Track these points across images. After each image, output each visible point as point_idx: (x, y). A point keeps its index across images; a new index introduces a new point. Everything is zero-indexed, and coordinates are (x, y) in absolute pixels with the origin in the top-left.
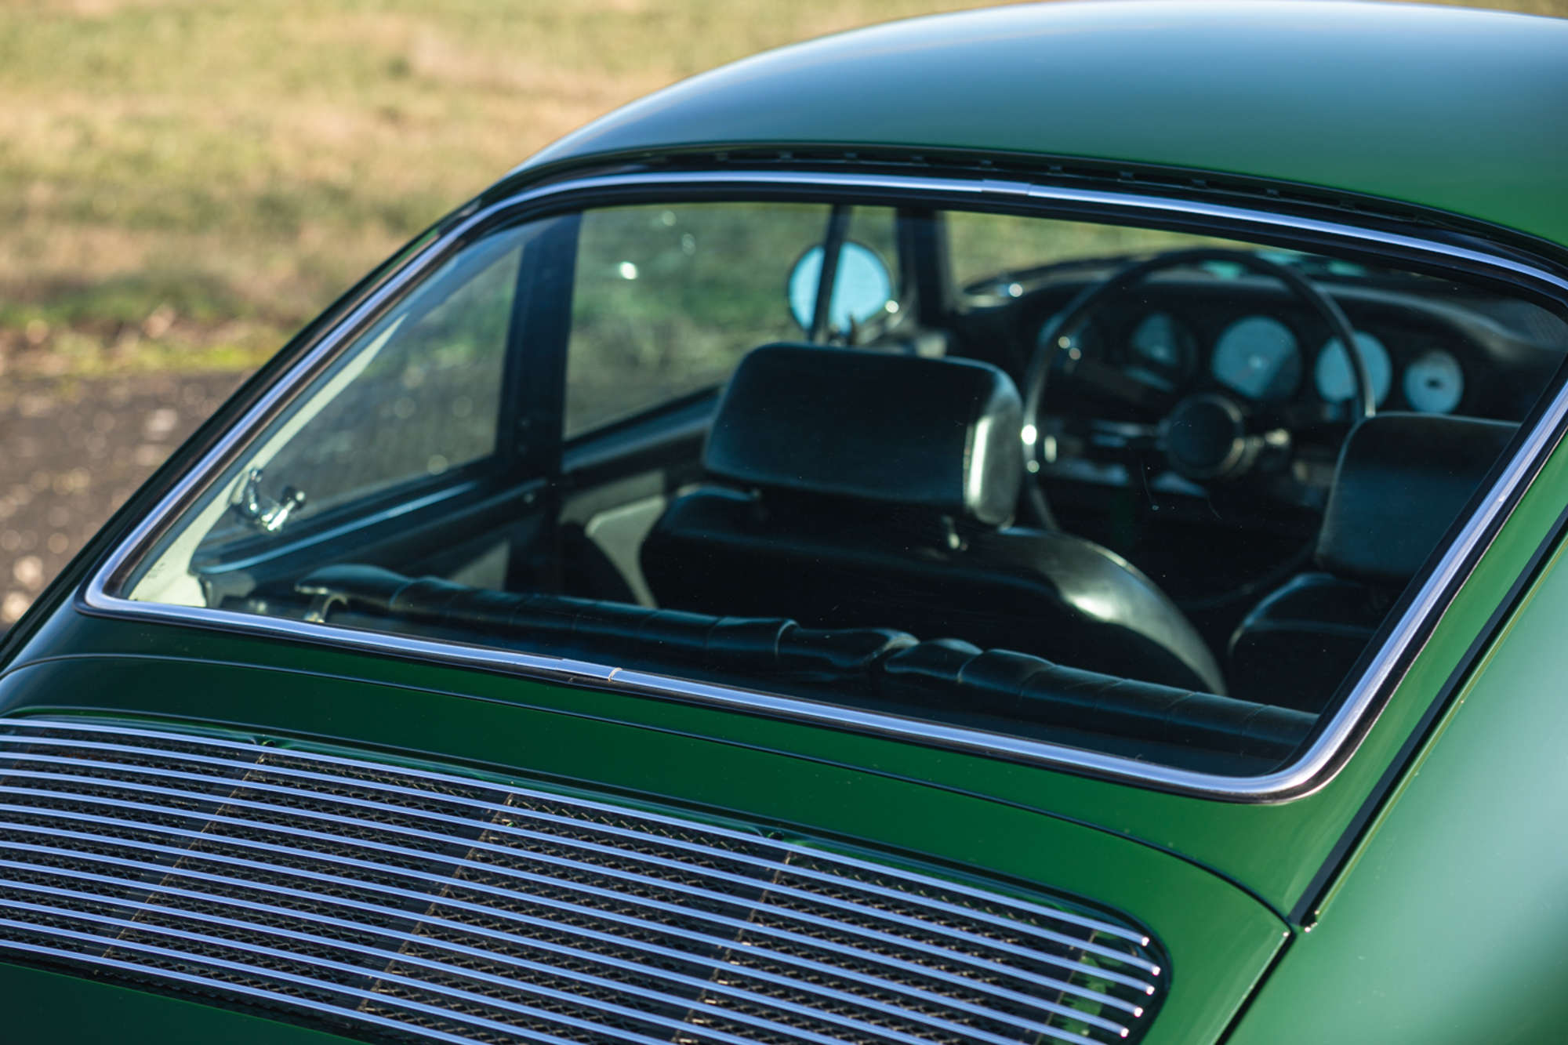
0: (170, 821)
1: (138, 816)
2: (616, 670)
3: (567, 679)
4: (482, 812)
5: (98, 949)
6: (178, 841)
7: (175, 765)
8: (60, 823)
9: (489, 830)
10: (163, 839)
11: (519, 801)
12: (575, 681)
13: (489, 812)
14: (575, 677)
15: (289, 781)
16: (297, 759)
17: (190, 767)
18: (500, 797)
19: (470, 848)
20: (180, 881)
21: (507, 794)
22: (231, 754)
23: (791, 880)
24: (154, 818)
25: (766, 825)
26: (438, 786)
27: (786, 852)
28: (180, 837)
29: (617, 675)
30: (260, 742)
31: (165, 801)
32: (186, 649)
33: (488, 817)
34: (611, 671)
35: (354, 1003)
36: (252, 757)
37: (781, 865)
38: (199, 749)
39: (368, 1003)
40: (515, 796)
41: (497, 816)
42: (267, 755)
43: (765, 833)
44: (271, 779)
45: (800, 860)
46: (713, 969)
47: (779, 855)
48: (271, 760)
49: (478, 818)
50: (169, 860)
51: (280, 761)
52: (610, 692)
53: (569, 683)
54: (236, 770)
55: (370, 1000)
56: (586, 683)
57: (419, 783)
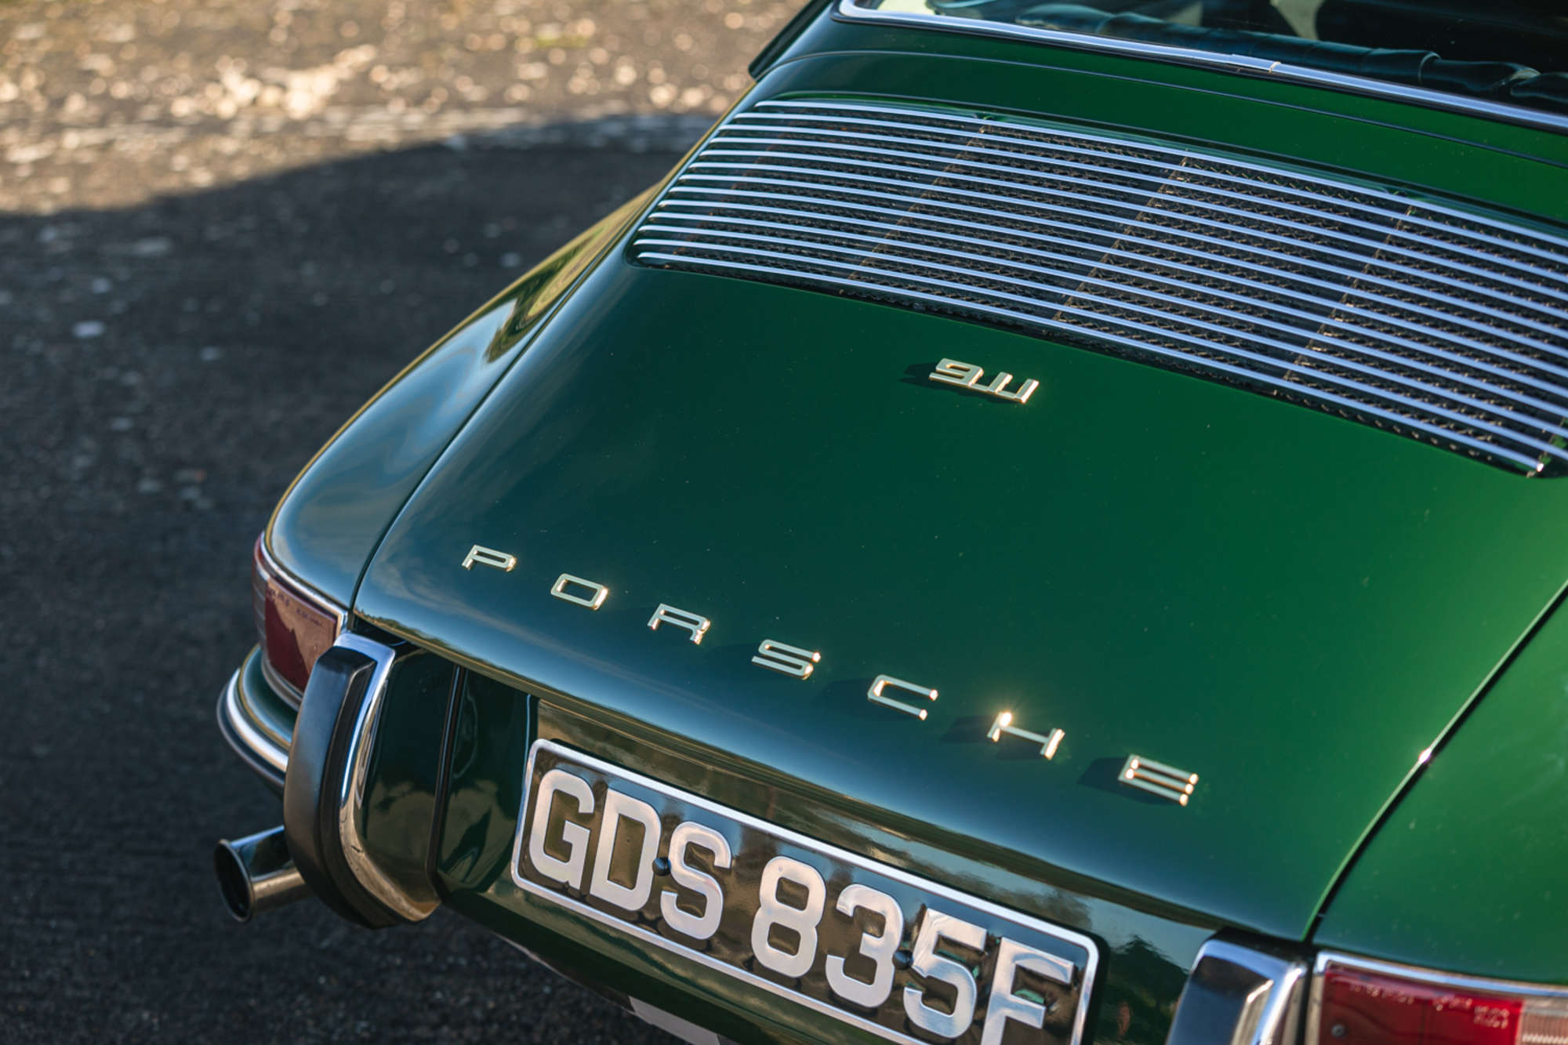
0: (904, 176)
1: (878, 173)
2: (1276, 64)
3: (1235, 70)
4: (1161, 171)
5: (846, 274)
6: (911, 193)
7: (910, 134)
8: (815, 179)
9: (1166, 185)
10: (901, 190)
11: (1191, 162)
12: (1241, 71)
13: (1166, 171)
14: (1242, 68)
15: (1004, 146)
16: (1011, 130)
17: (922, 135)
18: (1176, 160)
19: (1150, 198)
20: (912, 222)
21: (1182, 157)
22: (958, 125)
23: (1414, 229)
24: (891, 174)
25: (1392, 186)
26: (1125, 150)
27: (1408, 206)
28: (913, 189)
29: (1277, 67)
30: (981, 117)
31: (902, 161)
32: (923, 46)
33: (1166, 174)
34: (1271, 64)
35: (1050, 314)
36: (975, 128)
37: (1404, 215)
38: (931, 122)
39: (1061, 315)
40: (1189, 158)
41: (1173, 174)
42: (986, 127)
43: (1391, 191)
44: (990, 144)
45: (1421, 213)
46: (1343, 293)
47: (1402, 208)
48: (989, 130)
49: (1157, 175)
50: (905, 206)
51: (997, 131)
52: (1268, 80)
53: (1236, 73)
54: (961, 139)
55: (1063, 312)
56: (1253, 73)
57: (1110, 148)
